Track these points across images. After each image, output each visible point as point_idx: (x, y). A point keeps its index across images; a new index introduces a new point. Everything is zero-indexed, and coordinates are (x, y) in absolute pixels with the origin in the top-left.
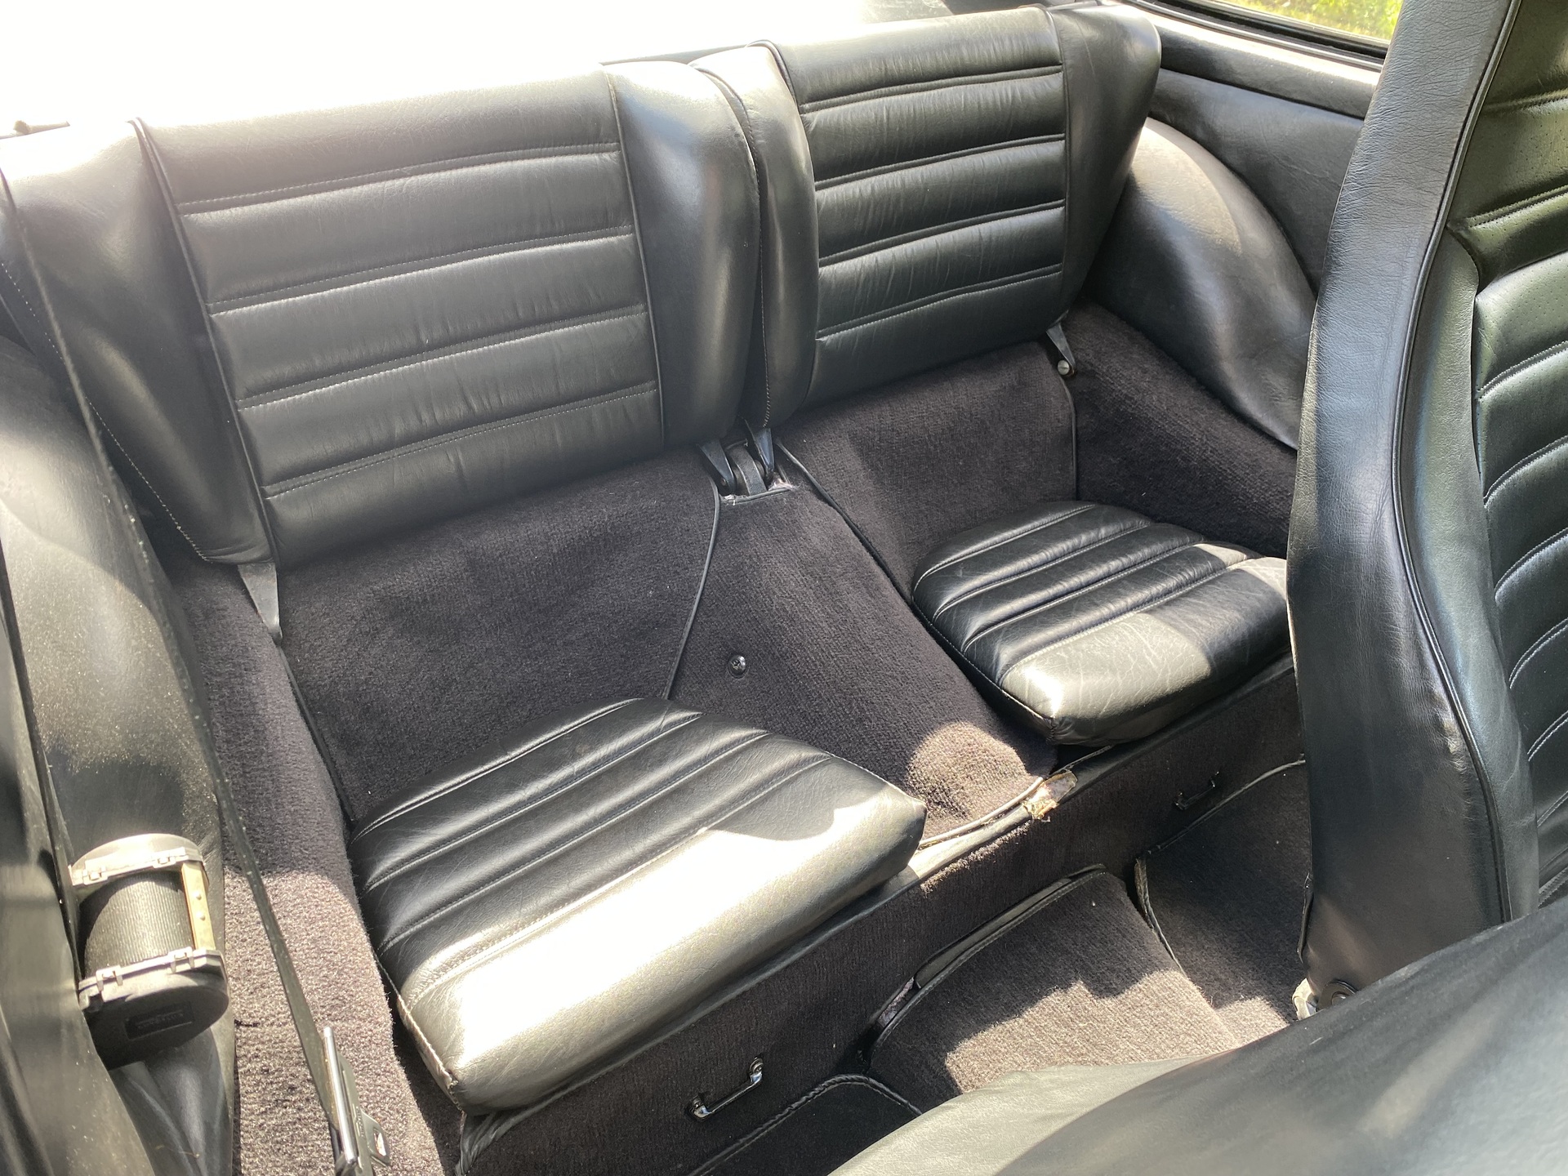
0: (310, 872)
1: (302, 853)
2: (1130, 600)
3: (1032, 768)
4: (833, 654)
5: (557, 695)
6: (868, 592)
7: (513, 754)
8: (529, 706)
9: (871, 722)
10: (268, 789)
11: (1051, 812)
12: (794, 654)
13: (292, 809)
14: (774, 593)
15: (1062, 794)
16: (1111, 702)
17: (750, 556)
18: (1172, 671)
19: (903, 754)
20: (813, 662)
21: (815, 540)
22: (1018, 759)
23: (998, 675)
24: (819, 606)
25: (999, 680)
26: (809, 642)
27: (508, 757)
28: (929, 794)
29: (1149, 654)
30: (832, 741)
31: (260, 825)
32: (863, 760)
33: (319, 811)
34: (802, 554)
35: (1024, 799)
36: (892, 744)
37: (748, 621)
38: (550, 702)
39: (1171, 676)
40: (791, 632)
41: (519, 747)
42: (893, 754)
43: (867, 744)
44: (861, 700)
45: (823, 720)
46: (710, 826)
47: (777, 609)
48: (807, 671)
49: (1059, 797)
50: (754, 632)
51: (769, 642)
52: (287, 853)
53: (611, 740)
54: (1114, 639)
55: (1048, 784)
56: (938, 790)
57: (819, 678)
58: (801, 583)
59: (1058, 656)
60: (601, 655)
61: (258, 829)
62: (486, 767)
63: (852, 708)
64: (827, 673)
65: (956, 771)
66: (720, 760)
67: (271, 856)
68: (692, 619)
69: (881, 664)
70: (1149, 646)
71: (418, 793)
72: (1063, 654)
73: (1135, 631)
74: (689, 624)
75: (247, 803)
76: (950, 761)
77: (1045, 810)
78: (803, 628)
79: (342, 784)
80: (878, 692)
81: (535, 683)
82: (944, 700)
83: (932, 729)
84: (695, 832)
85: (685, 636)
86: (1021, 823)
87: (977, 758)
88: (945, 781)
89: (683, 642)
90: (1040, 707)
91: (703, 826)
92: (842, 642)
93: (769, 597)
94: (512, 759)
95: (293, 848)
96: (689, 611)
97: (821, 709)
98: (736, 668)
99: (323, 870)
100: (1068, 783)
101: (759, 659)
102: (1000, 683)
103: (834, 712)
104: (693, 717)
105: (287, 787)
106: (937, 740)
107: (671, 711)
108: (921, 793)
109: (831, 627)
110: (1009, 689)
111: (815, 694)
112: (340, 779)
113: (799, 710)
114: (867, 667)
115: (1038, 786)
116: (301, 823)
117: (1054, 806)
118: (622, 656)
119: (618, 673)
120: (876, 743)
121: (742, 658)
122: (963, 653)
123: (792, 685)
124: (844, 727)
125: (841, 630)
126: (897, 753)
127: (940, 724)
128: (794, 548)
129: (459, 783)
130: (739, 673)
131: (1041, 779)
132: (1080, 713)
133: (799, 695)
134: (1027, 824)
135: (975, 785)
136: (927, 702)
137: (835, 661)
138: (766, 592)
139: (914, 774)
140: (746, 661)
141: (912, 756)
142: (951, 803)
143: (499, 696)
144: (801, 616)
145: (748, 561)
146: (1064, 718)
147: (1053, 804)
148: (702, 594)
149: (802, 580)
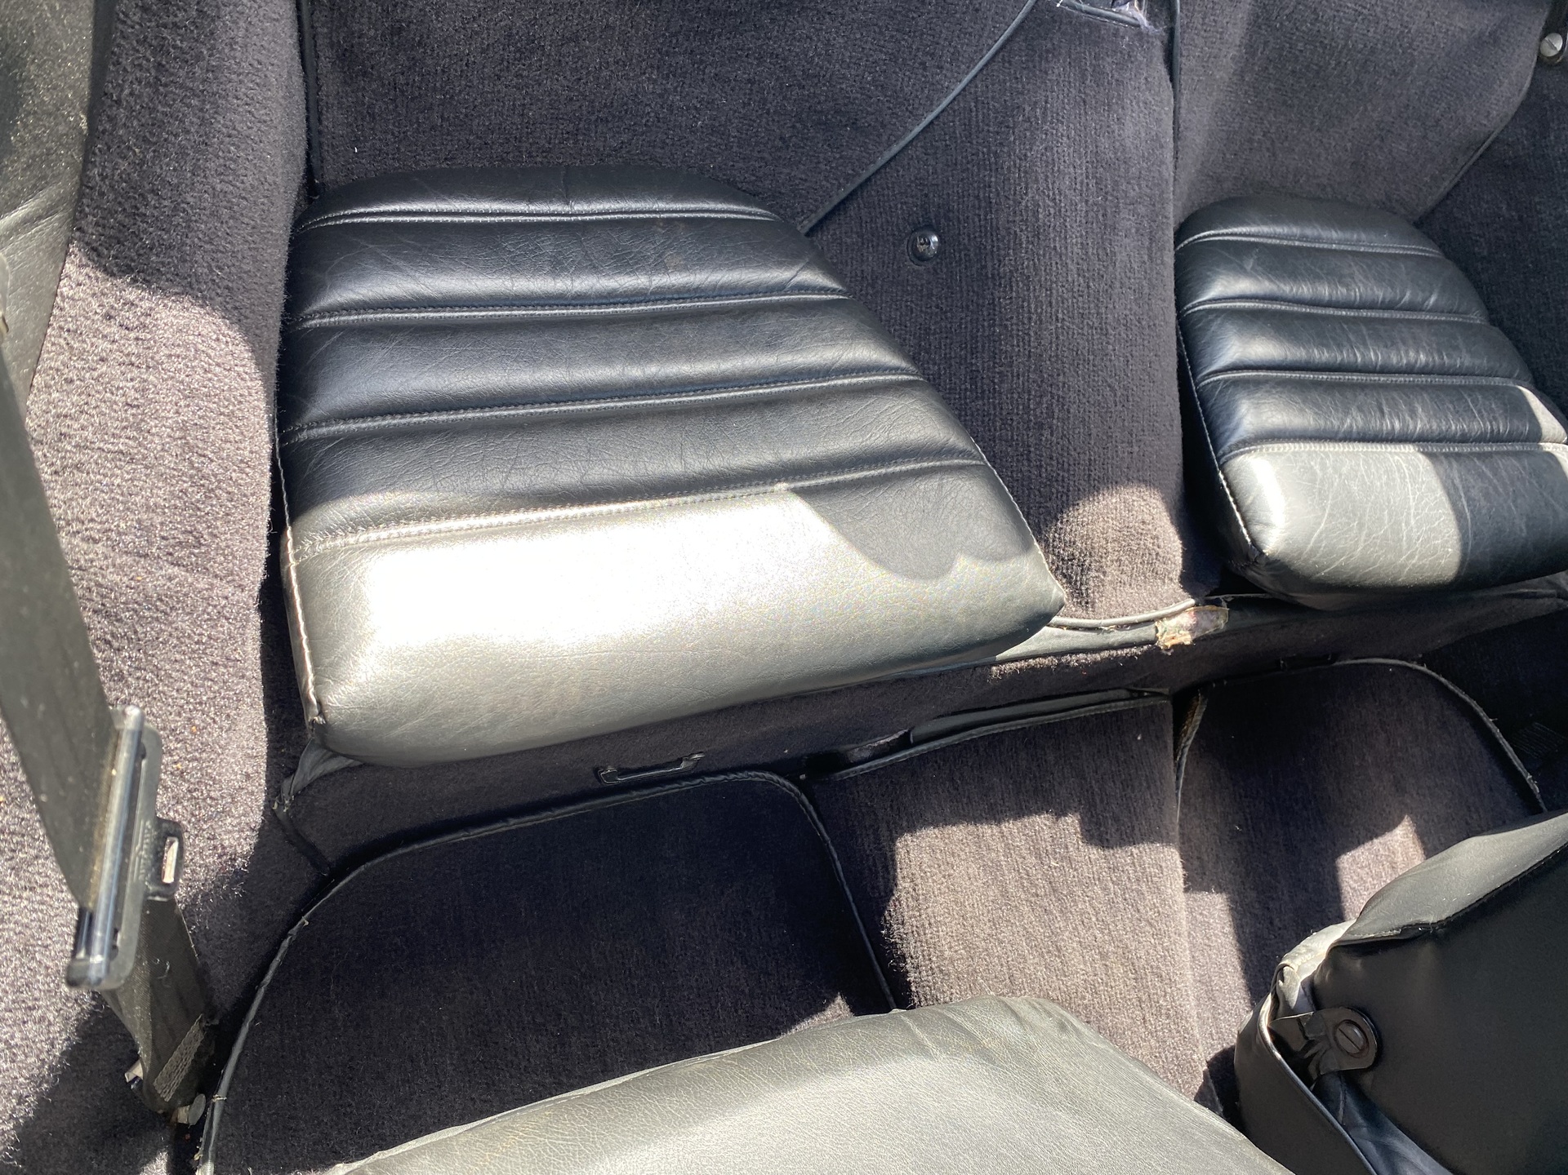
0: (214, 310)
1: (211, 271)
2: (1420, 425)
3: (1190, 580)
4: (1060, 316)
5: (667, 141)
6: (1150, 249)
7: (577, 207)
8: (625, 138)
9: (1052, 435)
10: (188, 132)
11: (1179, 647)
12: (1011, 287)
13: (219, 187)
14: (1037, 181)
15: (1206, 629)
16: (1337, 567)
17: (1036, 103)
18: (1419, 559)
19: (1064, 498)
20: (1029, 312)
21: (1129, 129)
22: (1179, 560)
23: (1226, 448)
24: (1081, 236)
25: (1224, 455)
26: (1040, 281)
27: (567, 209)
28: (1063, 560)
29: (1407, 523)
30: (990, 430)
31: (153, 191)
32: (1012, 477)
33: (263, 204)
34: (1104, 143)
35: (1161, 618)
36: (1060, 478)
37: (977, 197)
38: (654, 147)
39: (1414, 565)
40: (1026, 252)
41: (588, 201)
42: (1054, 490)
43: (1029, 460)
44: (1058, 401)
45: (994, 398)
46: (792, 486)
47: (1027, 206)
48: (1014, 321)
49: (1198, 634)
50: (976, 219)
51: (989, 247)
52: (186, 261)
53: (719, 267)
54: (1380, 478)
55: (1197, 613)
56: (1075, 562)
57: (1023, 339)
58: (1078, 186)
59: (1312, 467)
60: (754, 121)
61: (150, 197)
62: (533, 208)
63: (1039, 403)
64: (1039, 337)
65: (1110, 550)
66: (842, 385)
67: (157, 255)
68: (902, 143)
69: (1108, 363)
70: (1412, 511)
71: (423, 195)
72: (1317, 468)
73: (1408, 480)
74: (895, 149)
75: (145, 140)
76: (1111, 534)
77: (1175, 642)
78: (1044, 255)
79: (320, 121)
80: (1085, 400)
81: (648, 109)
82: (1150, 449)
83: (1116, 483)
84: (772, 483)
85: (881, 162)
86: (1140, 644)
87: (1142, 543)
88: (1091, 556)
89: (872, 168)
90: (1256, 528)
91: (786, 480)
92: (1080, 304)
93: (1027, 184)
94: (572, 215)
95: (198, 257)
96: (907, 130)
97: (1002, 382)
98: (921, 248)
99: (237, 315)
100: (1218, 620)
101: (961, 259)
102: (1223, 459)
103: (1015, 396)
104: (833, 291)
105: (222, 143)
106: (1114, 501)
107: (808, 266)
108: (1054, 554)
109: (1079, 275)
110: (1231, 476)
111: (1006, 358)
112: (320, 113)
113: (972, 364)
114: (1091, 357)
115: (1184, 610)
116: (225, 218)
117: (1188, 643)
118: (781, 138)
119: (762, 158)
120: (1041, 466)
121: (935, 239)
122: (1196, 385)
123: (983, 326)
124: (1015, 423)
125: (1088, 287)
126: (1058, 492)
127: (1128, 480)
128: (1098, 127)
129: (486, 214)
130: (921, 258)
131: (1192, 601)
132: (1298, 564)
133: (983, 346)
134: (1145, 647)
135: (1119, 573)
136: (1130, 443)
137: (1057, 328)
138: (1026, 172)
139: (1061, 529)
140: (939, 249)
141: (1074, 505)
142: (1081, 584)
143: (593, 102)
144: (1052, 235)
145: (1028, 108)
146: (1276, 561)
147: (1186, 639)
148: (937, 117)
149: (1082, 183)
